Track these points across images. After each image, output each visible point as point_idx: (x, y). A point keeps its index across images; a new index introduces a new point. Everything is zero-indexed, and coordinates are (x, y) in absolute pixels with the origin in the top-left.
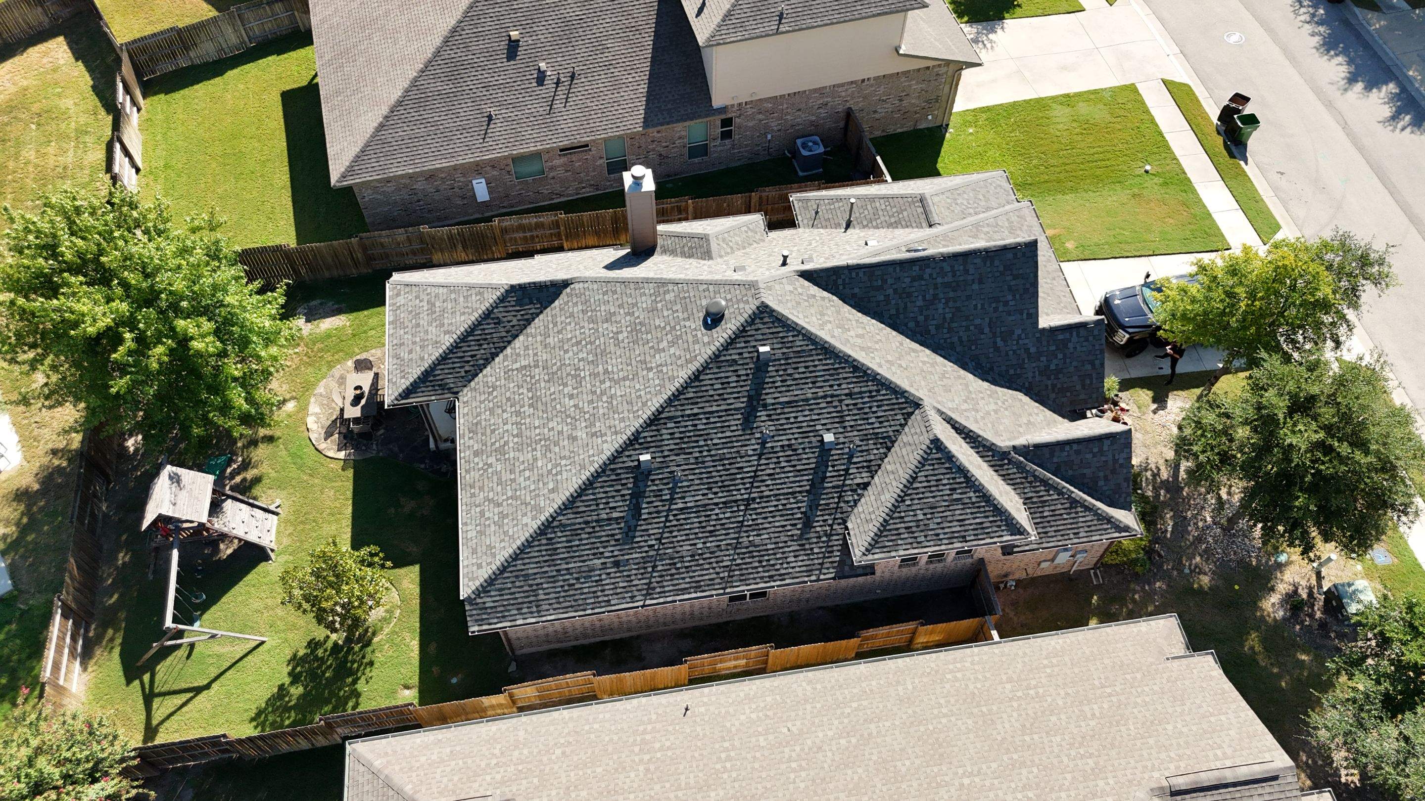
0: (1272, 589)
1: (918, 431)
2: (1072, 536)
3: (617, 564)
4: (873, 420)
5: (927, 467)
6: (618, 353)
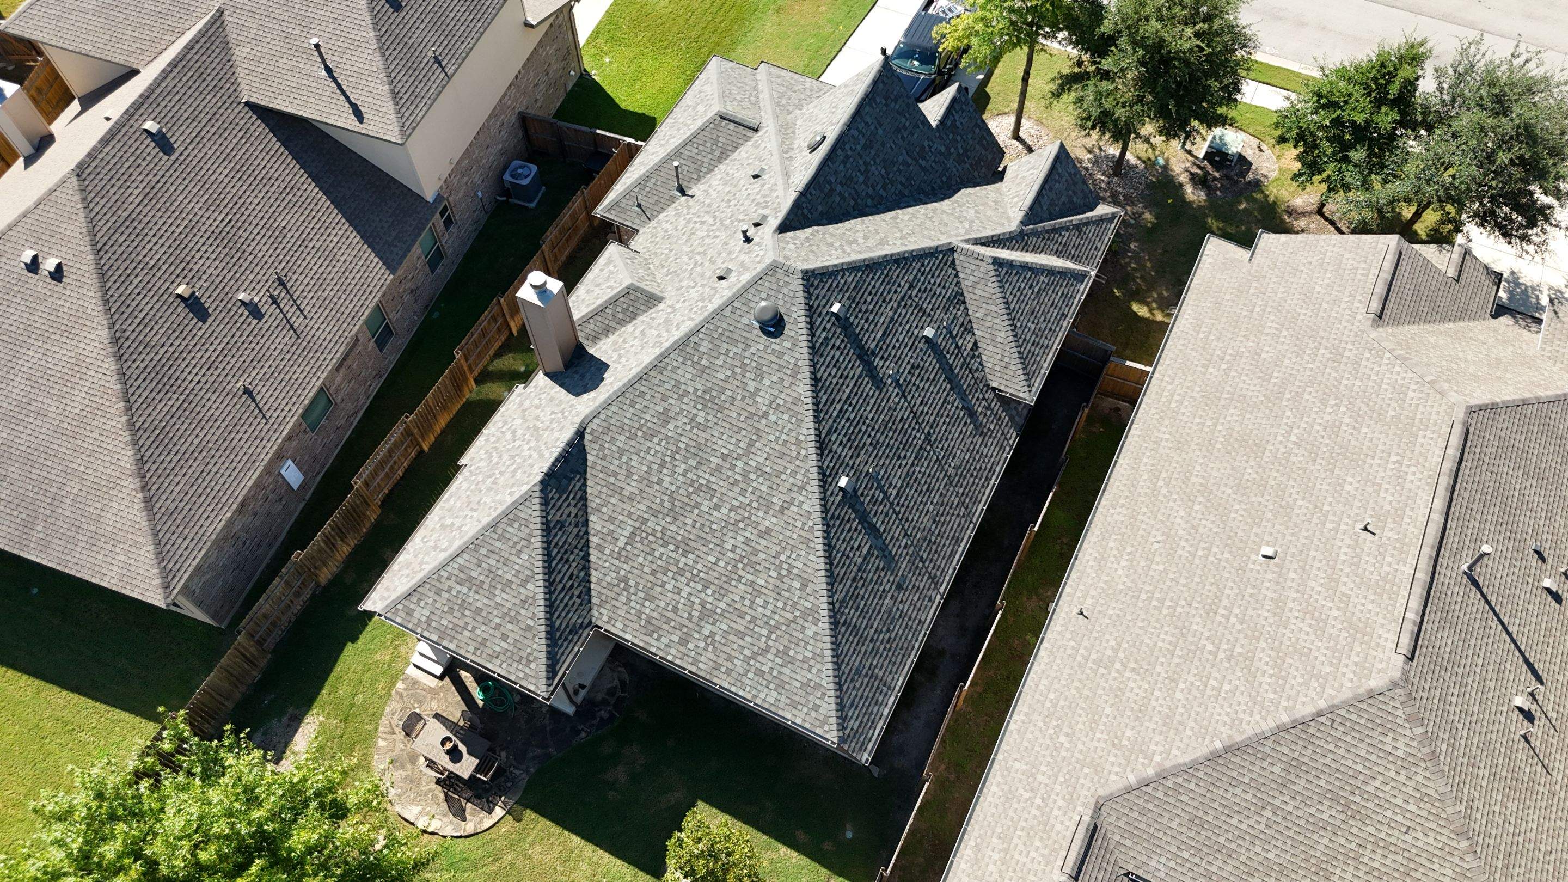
0: (1181, 185)
1: (973, 267)
3: (899, 587)
4: (939, 290)
5: (1006, 286)
6: (716, 433)
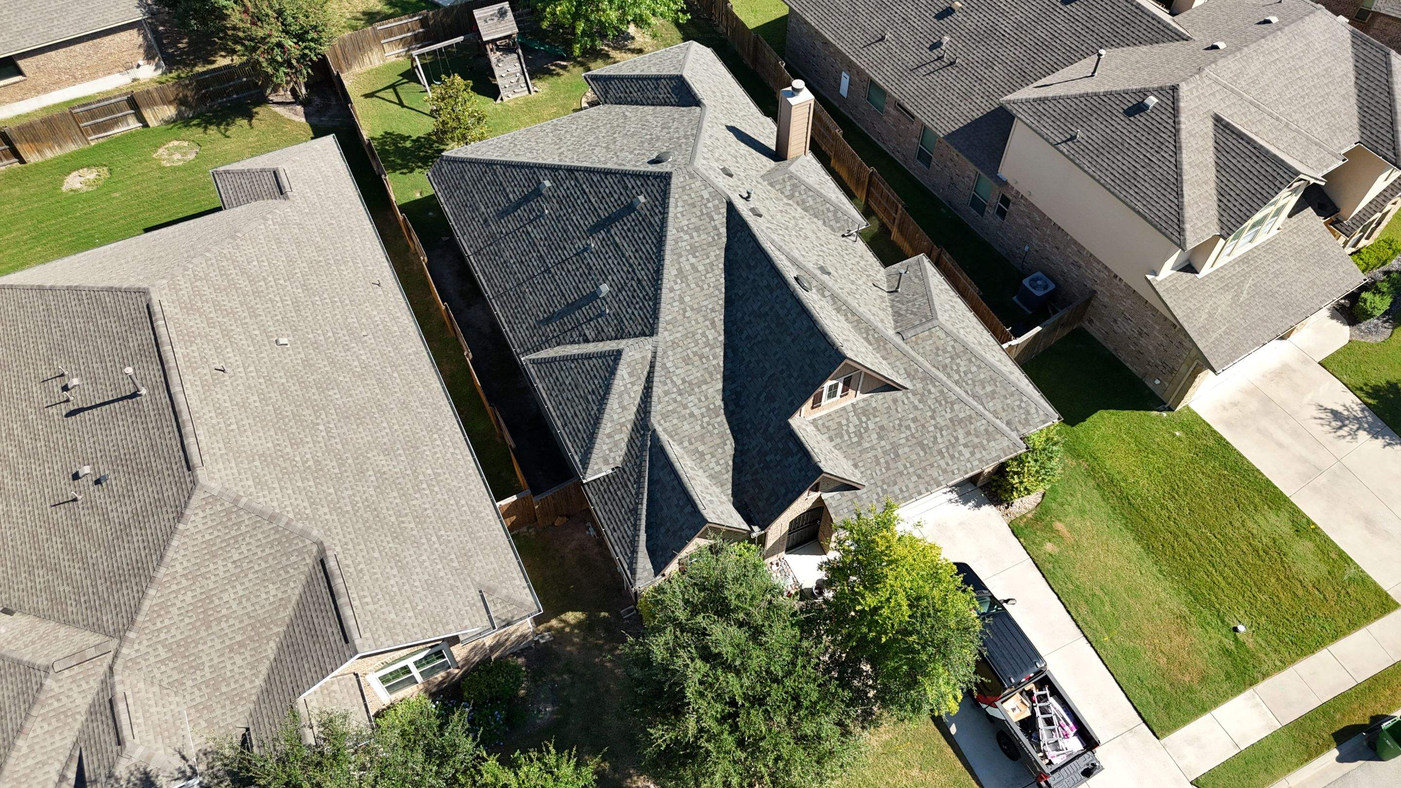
2: (611, 527)
4: (630, 311)
5: (600, 361)
6: (632, 140)
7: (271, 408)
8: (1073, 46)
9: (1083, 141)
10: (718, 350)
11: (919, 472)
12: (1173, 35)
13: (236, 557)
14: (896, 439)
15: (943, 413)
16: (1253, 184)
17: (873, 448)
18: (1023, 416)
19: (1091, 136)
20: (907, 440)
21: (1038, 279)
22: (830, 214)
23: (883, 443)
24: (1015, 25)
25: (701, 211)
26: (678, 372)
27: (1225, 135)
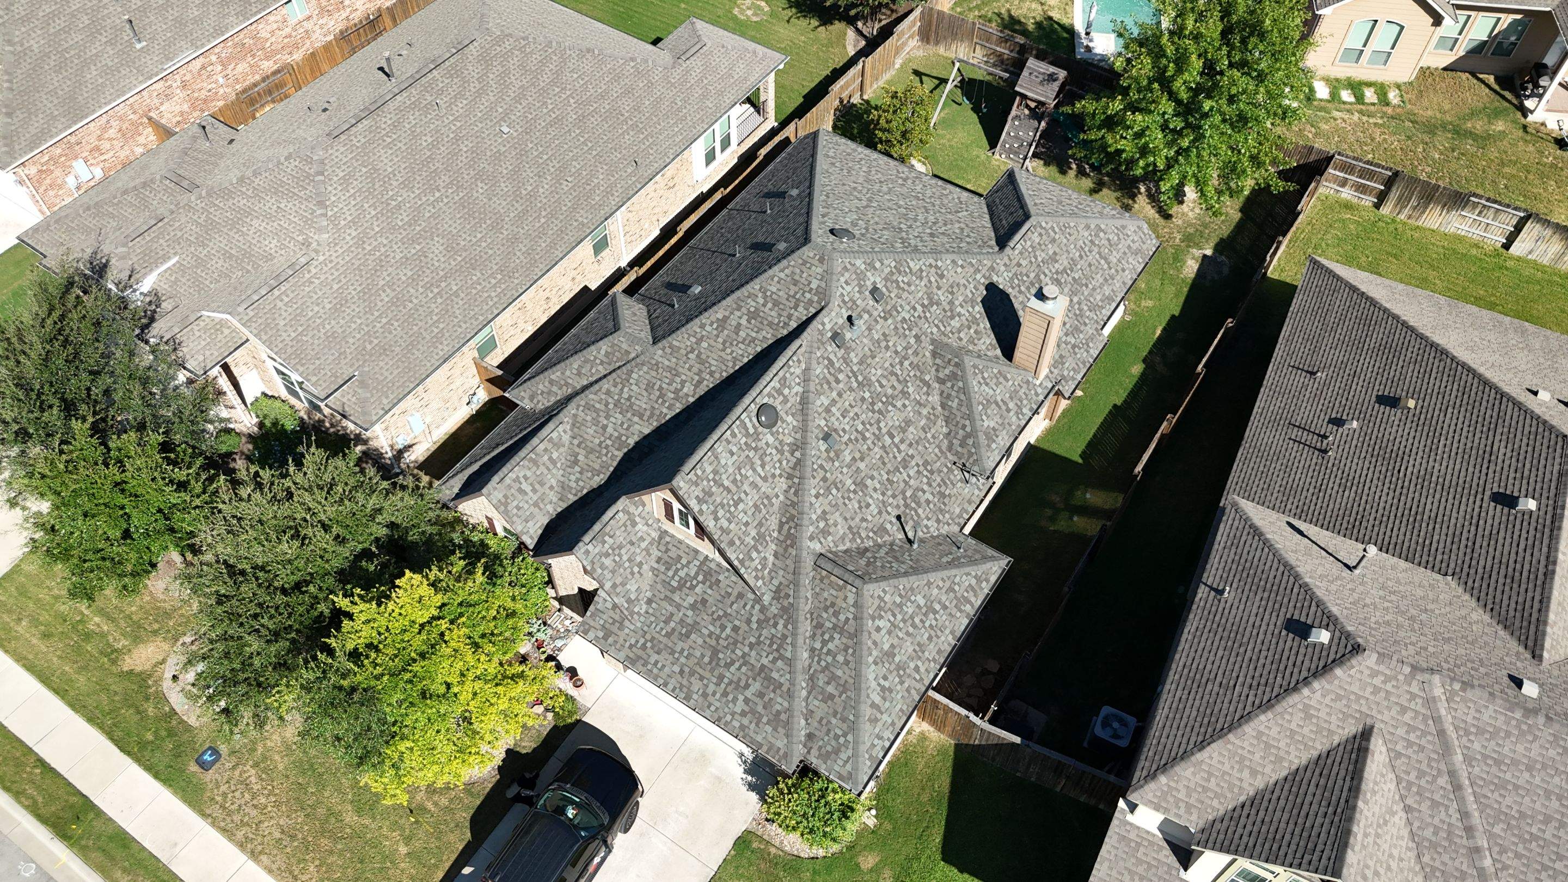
7: (429, 153)
8: (1434, 545)
9: (1222, 605)
10: (678, 405)
11: (687, 670)
12: (1532, 637)
13: (282, 206)
14: (703, 623)
15: (764, 654)
16: (1289, 830)
17: (678, 607)
18: (829, 748)
19: (1234, 607)
20: (710, 636)
21: (1124, 723)
22: (961, 432)
23: (690, 613)
24: (1422, 473)
25: (796, 293)
26: (633, 387)
27: (1346, 756)
